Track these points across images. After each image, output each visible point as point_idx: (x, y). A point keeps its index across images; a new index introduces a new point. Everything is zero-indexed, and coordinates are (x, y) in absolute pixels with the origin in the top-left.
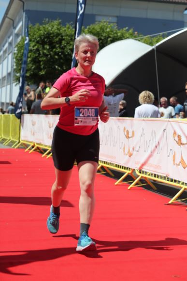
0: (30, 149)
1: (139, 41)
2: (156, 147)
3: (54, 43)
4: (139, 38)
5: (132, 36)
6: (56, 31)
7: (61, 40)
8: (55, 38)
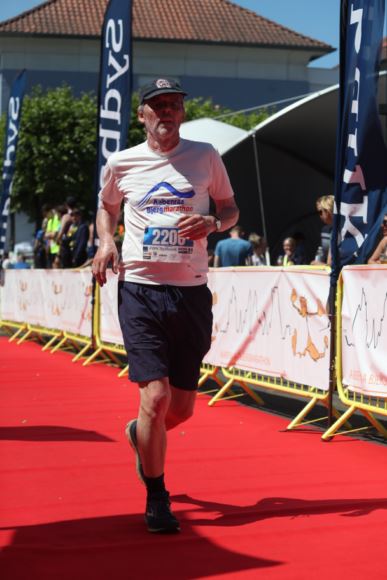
0: (19, 337)
1: (224, 121)
2: (260, 322)
3: (60, 131)
4: (223, 116)
5: (210, 113)
6: (63, 108)
7: (74, 125)
8: (60, 121)
